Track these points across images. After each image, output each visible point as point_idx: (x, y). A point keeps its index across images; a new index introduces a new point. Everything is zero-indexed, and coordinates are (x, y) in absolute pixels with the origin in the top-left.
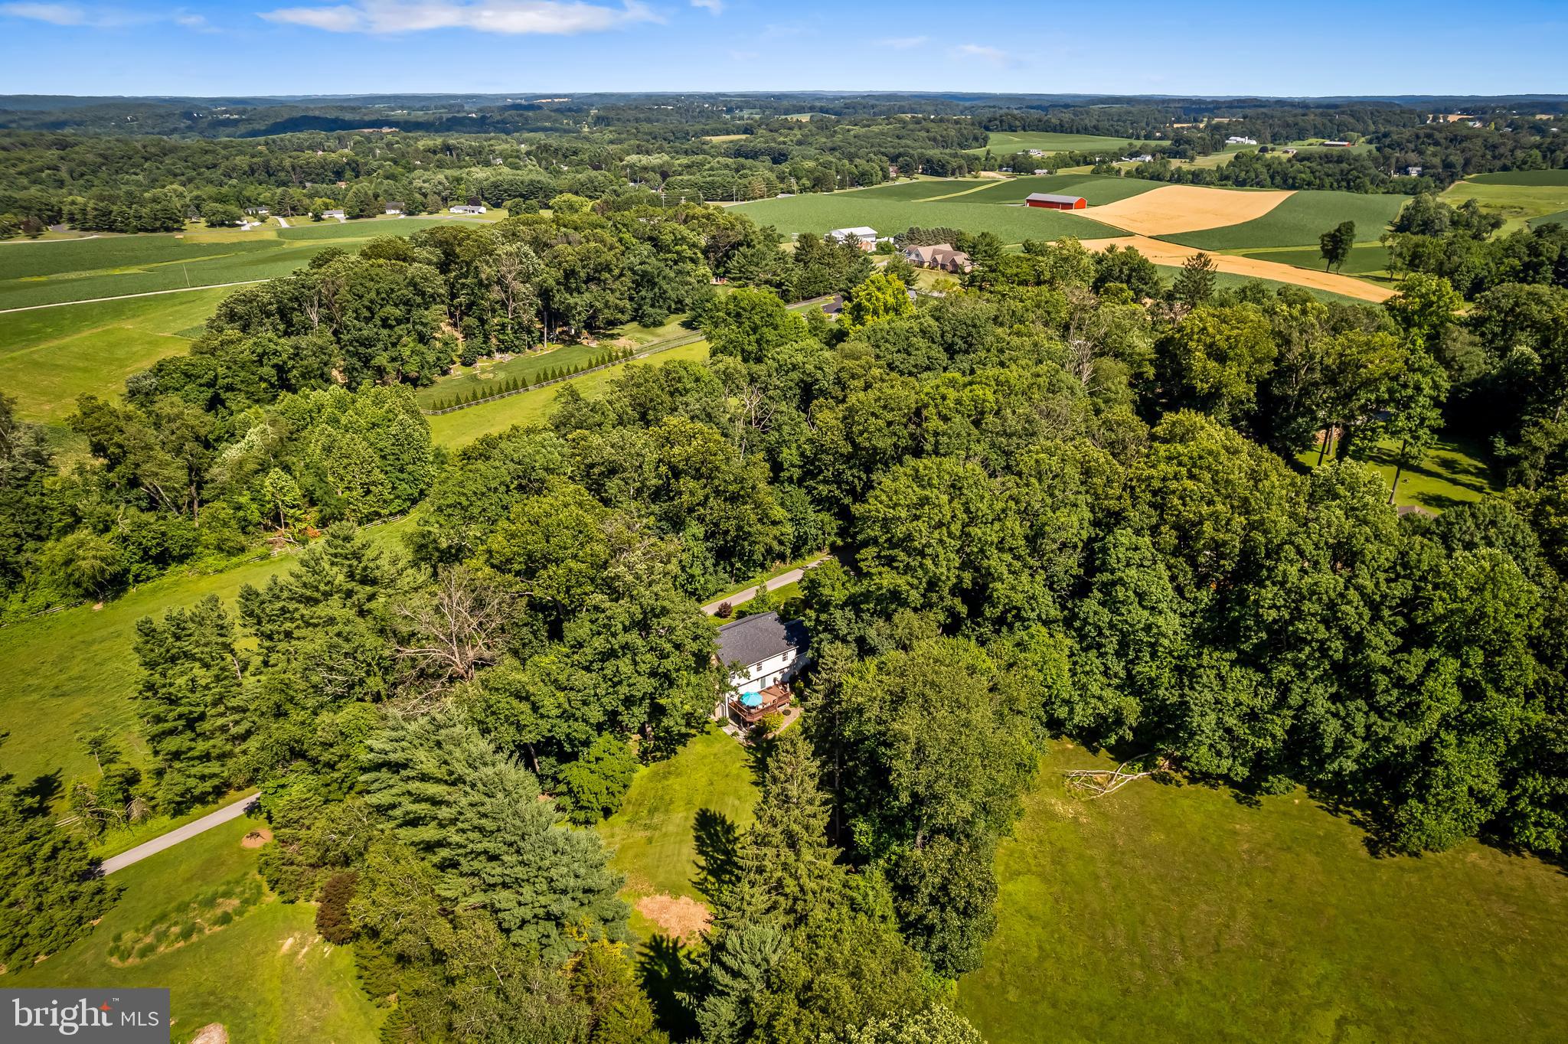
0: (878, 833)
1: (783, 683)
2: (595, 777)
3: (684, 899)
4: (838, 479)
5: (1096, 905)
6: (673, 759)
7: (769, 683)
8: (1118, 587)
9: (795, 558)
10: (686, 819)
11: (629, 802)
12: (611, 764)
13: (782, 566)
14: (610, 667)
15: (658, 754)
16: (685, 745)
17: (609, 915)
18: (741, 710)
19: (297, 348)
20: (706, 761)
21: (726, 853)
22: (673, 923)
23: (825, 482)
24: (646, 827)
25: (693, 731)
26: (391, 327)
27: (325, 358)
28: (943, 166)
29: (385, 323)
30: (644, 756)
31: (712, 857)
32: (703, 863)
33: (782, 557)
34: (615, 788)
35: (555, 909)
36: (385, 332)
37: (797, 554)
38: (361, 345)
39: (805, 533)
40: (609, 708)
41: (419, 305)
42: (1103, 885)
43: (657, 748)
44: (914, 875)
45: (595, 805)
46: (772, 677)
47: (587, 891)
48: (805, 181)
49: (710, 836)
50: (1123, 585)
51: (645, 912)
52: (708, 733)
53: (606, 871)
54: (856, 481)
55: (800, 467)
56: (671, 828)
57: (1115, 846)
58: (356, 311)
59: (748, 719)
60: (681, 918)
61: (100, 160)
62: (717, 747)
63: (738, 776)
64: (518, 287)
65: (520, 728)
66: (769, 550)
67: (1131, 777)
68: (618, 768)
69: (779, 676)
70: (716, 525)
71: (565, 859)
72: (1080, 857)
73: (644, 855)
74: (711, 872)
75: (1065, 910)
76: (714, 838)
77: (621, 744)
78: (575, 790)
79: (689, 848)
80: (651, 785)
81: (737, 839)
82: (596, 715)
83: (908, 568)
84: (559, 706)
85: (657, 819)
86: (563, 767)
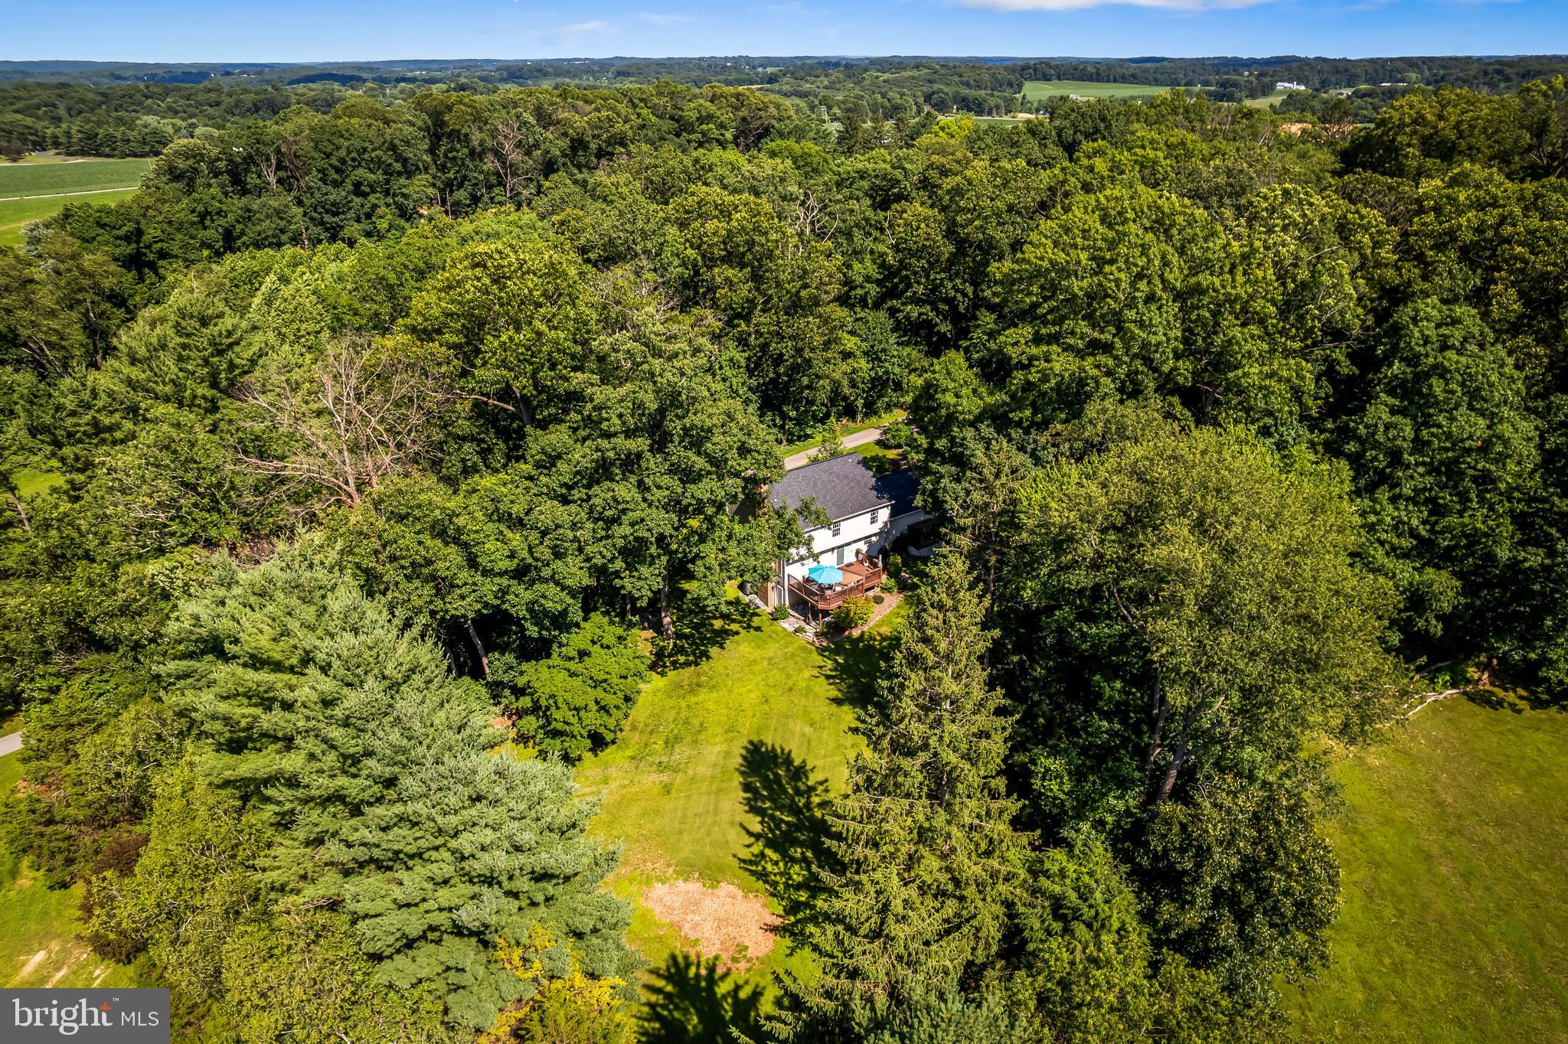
0: (1078, 776)
1: (870, 558)
2: (576, 682)
3: (725, 888)
4: (933, 297)
5: (1440, 905)
6: (705, 665)
7: (850, 556)
8: (1434, 381)
9: (866, 415)
10: (727, 754)
11: (634, 728)
12: (601, 662)
13: (851, 424)
14: (601, 495)
15: (682, 659)
16: (722, 647)
17: (586, 924)
18: (811, 593)
19: (249, 210)
20: (756, 668)
21: (795, 811)
22: (708, 930)
23: (916, 301)
24: (661, 767)
25: (734, 627)
26: (365, 195)
27: (283, 223)
28: (979, 105)
29: (357, 190)
30: (659, 662)
31: (772, 818)
32: (757, 828)
33: (850, 412)
34: (610, 700)
35: (468, 916)
36: (358, 200)
37: (871, 410)
38: (327, 212)
39: (887, 372)
40: (598, 561)
41: (399, 174)
42: (1443, 870)
43: (681, 650)
44: (1182, 850)
45: (576, 729)
46: (854, 547)
47: (542, 877)
48: (836, 110)
49: (767, 784)
50: (1442, 376)
51: (658, 909)
52: (758, 629)
53: (582, 842)
54: (959, 297)
55: (878, 282)
56: (702, 770)
57: (1440, 804)
58: (322, 171)
59: (821, 606)
60: (720, 922)
61: (99, 98)
62: (772, 649)
63: (808, 690)
64: (515, 157)
65: (443, 586)
66: (836, 396)
67: (1431, 697)
68: (615, 669)
69: (863, 547)
70: (764, 347)
71: (492, 814)
72: (1388, 821)
73: (657, 812)
74: (770, 843)
75: (1389, 912)
76: (775, 788)
77: (620, 631)
78: (543, 703)
79: (733, 801)
80: (671, 702)
81: (812, 789)
82: (576, 573)
83: (1096, 347)
84: (512, 556)
85: (681, 753)
86: (524, 666)
